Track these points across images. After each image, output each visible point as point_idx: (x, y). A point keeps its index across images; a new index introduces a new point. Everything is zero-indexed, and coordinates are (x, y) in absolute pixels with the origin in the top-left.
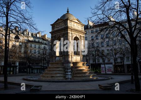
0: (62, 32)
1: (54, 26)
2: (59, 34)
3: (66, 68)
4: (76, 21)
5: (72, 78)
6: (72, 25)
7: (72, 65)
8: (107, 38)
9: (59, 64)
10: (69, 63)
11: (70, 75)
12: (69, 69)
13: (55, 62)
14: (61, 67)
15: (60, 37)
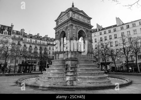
0: (65, 26)
1: (58, 21)
2: (62, 29)
3: (68, 66)
4: (81, 13)
5: (75, 80)
6: (76, 17)
7: (76, 62)
8: (115, 38)
9: (61, 62)
10: (72, 60)
11: (72, 76)
12: (71, 68)
13: (58, 59)
14: (62, 65)
15: (64, 31)
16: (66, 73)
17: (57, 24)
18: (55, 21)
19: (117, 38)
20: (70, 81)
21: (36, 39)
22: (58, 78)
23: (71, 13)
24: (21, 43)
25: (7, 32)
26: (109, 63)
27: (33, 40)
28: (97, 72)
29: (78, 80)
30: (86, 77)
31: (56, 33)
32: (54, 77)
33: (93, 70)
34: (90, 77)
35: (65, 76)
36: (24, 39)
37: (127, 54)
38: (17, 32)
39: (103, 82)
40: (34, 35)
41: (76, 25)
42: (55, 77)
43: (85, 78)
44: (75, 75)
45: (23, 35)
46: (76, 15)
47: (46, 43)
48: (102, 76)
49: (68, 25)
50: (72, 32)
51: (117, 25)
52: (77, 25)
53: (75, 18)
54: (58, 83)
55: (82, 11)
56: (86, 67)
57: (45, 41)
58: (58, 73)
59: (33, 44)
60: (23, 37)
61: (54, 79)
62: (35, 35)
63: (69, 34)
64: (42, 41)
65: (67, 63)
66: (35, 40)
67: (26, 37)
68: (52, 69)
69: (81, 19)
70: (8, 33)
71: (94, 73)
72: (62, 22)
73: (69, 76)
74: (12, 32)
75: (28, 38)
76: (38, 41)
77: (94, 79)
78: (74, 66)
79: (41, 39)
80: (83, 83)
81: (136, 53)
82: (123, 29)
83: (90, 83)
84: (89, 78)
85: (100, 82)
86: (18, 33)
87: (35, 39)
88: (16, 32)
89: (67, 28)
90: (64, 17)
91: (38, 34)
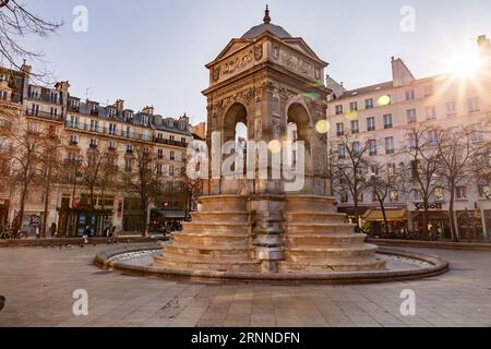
0: (244, 88)
1: (219, 69)
2: (233, 96)
3: (257, 217)
4: (297, 47)
5: (283, 260)
6: (282, 58)
7: (282, 205)
8: (386, 127)
9: (233, 202)
10: (271, 198)
11: (275, 246)
12: (270, 221)
13: (220, 193)
14: (240, 214)
15: (239, 104)
16: (254, 237)
17: (214, 77)
18: (208, 67)
19: (391, 126)
20: (270, 261)
21: (111, 118)
22: (230, 252)
23: (266, 45)
24: (60, 131)
25: (10, 92)
26: (363, 210)
27: (103, 124)
28: (346, 236)
29: (294, 258)
30: (318, 250)
31: (210, 109)
32: (217, 248)
33: (335, 229)
34: (330, 250)
35: (251, 247)
36: (69, 118)
37: (424, 182)
38: (44, 90)
39: (367, 266)
40: (103, 104)
41: (282, 86)
42: (223, 248)
43: (315, 253)
44: (283, 244)
45: (65, 103)
46: (281, 51)
47: (147, 134)
48: (363, 249)
49: (258, 85)
50: (270, 109)
51: (396, 84)
52: (286, 87)
53: (280, 62)
54: (235, 267)
55: (300, 41)
56: (314, 220)
57: (142, 126)
58: (231, 238)
59: (102, 136)
60: (65, 109)
61: (217, 254)
62: (109, 106)
63: (258, 113)
64: (132, 129)
65: (253, 208)
66: (107, 125)
67: (76, 110)
68: (206, 225)
69: (296, 65)
70: (12, 95)
71: (341, 239)
72: (232, 71)
73: (265, 245)
74: (25, 90)
75: (85, 115)
76: (121, 127)
77: (340, 255)
78: (277, 218)
79: (129, 121)
80: (310, 268)
81: (451, 179)
82: (413, 97)
83: (330, 267)
84: (325, 252)
85: (359, 264)
86: (46, 96)
87: (107, 120)
88: (39, 93)
89: (252, 93)
90: (240, 56)
91: (120, 102)
